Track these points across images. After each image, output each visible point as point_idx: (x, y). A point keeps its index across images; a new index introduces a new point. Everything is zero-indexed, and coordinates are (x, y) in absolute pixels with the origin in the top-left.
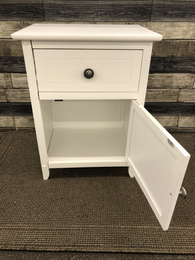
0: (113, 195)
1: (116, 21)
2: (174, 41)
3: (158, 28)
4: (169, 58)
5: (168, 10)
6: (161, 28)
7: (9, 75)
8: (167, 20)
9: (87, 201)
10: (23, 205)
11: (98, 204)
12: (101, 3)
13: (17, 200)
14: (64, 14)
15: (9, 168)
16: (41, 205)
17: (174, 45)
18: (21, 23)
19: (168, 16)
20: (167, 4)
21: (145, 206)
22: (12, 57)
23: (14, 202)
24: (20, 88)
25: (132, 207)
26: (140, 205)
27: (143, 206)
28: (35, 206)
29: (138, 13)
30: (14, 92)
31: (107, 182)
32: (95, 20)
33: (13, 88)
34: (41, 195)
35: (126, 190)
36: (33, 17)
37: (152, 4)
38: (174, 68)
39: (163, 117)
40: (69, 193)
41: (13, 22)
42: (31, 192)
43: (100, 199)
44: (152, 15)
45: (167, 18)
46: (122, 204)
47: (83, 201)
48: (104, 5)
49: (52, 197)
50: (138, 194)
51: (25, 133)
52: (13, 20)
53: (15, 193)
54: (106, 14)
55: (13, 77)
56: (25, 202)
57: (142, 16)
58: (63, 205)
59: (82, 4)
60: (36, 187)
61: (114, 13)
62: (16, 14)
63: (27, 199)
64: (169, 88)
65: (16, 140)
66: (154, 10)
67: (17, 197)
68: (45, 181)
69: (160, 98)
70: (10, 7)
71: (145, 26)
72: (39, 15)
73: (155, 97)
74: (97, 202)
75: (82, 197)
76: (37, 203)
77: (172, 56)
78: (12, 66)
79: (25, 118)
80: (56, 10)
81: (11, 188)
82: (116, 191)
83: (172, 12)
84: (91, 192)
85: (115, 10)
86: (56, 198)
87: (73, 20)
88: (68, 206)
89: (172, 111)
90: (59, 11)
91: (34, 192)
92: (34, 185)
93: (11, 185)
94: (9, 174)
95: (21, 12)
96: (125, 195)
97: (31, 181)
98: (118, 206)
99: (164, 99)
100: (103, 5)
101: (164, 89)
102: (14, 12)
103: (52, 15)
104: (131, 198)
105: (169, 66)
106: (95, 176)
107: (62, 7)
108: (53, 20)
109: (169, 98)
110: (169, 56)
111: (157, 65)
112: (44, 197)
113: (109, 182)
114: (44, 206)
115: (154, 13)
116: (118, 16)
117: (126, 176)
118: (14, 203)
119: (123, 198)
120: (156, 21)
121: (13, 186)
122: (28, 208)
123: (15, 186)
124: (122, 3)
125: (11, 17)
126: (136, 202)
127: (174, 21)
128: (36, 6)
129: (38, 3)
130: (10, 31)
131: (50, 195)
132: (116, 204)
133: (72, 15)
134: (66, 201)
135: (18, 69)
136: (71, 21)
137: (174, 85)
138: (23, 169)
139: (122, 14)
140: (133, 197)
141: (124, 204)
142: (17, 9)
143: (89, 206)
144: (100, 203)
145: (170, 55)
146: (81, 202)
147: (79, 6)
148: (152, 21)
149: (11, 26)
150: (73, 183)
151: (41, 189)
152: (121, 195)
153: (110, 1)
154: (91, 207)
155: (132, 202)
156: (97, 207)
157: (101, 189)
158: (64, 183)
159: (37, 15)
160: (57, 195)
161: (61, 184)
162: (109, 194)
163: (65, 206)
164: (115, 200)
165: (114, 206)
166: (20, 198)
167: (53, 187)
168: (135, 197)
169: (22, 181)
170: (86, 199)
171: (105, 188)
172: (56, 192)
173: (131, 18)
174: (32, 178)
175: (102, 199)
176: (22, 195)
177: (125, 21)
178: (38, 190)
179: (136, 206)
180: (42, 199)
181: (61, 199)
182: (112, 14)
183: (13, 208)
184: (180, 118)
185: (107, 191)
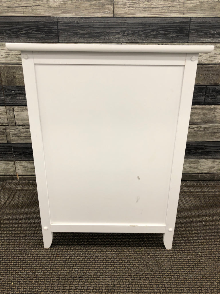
0: (154, 270)
1: (147, 42)
2: (217, 65)
4: (212, 86)
5: (210, 29)
9: (117, 280)
10: (24, 289)
11: (134, 285)
12: (128, 21)
13: (15, 279)
14: (83, 34)
15: (5, 230)
16: (50, 288)
17: (217, 71)
19: (209, 36)
20: (208, 21)
21: (201, 288)
22: (17, 86)
23: (11, 282)
24: (25, 125)
25: (184, 290)
26: (195, 286)
27: (198, 288)
28: (41, 290)
29: (174, 32)
30: (16, 130)
32: (121, 41)
33: (16, 125)
34: (50, 272)
35: (170, 261)
36: (44, 38)
37: (190, 22)
38: (217, 99)
39: (205, 160)
40: (90, 268)
42: (35, 266)
43: (135, 277)
44: (191, 35)
45: (208, 39)
46: (168, 285)
47: (111, 280)
48: (132, 23)
49: (66, 274)
50: (188, 268)
51: (28, 182)
52: (20, 41)
53: (12, 269)
54: (134, 34)
55: (17, 111)
56: (26, 283)
57: (178, 36)
58: (82, 287)
59: (105, 22)
60: (43, 259)
61: (144, 32)
62: (23, 34)
63: (30, 278)
64: (212, 123)
65: (16, 192)
66: (193, 29)
67: (15, 275)
68: (56, 250)
69: (201, 136)
70: (16, 26)
72: (52, 35)
73: (195, 135)
74: (131, 281)
75: (109, 274)
76: (44, 285)
77: (215, 84)
78: (16, 97)
79: (30, 163)
80: (74, 29)
81: (6, 260)
82: (157, 264)
83: (214, 30)
84: (122, 265)
85: (145, 29)
86: (72, 275)
87: (94, 41)
88: (90, 289)
89: (216, 152)
90: (77, 31)
91: (40, 266)
92: (40, 256)
93: (6, 257)
94: (5, 240)
95: (30, 32)
96: (169, 269)
97: (35, 250)
98: (162, 287)
99: (206, 137)
100: (130, 23)
101: (205, 125)
102: (22, 32)
103: (69, 35)
104: (179, 274)
105: (211, 96)
107: (81, 26)
108: (69, 41)
109: (212, 136)
110: (212, 84)
111: (197, 95)
112: (54, 274)
113: (145, 249)
114: (54, 289)
115: (193, 33)
116: (149, 36)
118: (11, 285)
119: (167, 275)
120: (195, 42)
121: (10, 258)
123: (13, 258)
124: (154, 21)
125: (17, 37)
126: (188, 281)
127: (217, 41)
128: (49, 25)
129: (52, 21)
130: (16, 54)
131: (63, 272)
132: (159, 285)
133: (93, 35)
135: (23, 101)
137: (217, 120)
138: (25, 232)
139: (153, 34)
140: (183, 273)
141: (170, 285)
142: (26, 28)
143: (121, 288)
144: (135, 282)
145: (212, 82)
146: (108, 282)
147: (102, 25)
148: (190, 42)
150: (94, 252)
151: (50, 261)
152: (164, 269)
153: (139, 18)
154: (124, 290)
155: (181, 280)
156: (132, 289)
157: (134, 260)
158: (83, 252)
159: (50, 36)
160: (72, 272)
161: (78, 254)
162: (147, 269)
163: (85, 288)
164: (157, 278)
165: (156, 287)
166: (19, 277)
167: (67, 258)
168: (185, 273)
169: (23, 250)
170: (115, 277)
171: (141, 259)
172: (71, 266)
173: (165, 38)
174: (37, 245)
175: (138, 276)
176: (22, 272)
177: (158, 41)
178: (45, 263)
179: (189, 287)
180: (51, 278)
181: (78, 277)
182: (141, 34)
183: (8, 292)
185: (143, 263)
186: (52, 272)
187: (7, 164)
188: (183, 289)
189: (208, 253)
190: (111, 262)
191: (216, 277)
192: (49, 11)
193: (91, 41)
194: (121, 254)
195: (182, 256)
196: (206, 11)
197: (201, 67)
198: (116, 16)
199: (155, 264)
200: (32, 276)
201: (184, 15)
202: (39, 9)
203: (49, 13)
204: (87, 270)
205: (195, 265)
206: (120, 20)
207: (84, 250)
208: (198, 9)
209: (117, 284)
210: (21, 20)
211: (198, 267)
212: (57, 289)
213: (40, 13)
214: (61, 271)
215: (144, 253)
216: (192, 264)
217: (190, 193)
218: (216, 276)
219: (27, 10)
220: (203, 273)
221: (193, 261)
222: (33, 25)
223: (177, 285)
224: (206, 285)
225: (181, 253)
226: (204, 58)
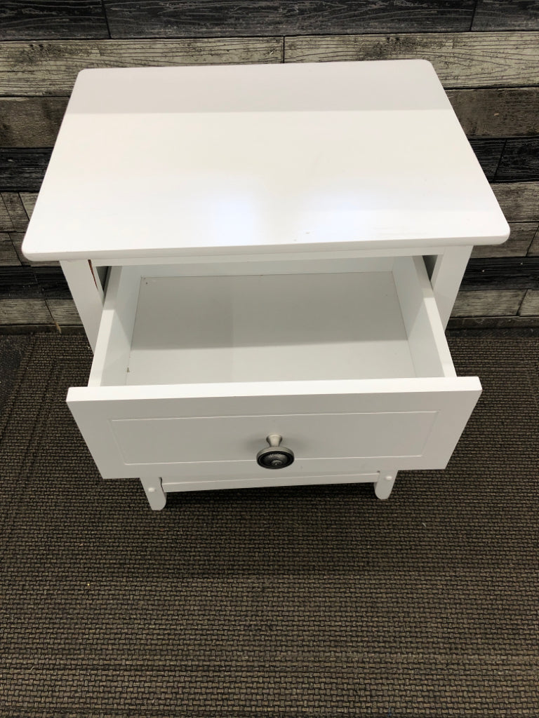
0: (334, 560)
1: (354, 31)
3: (493, 51)
4: (520, 140)
6: (506, 51)
7: (15, 199)
8: (527, 25)
9: (269, 578)
10: (109, 595)
11: (297, 589)
13: (92, 577)
14: (175, 14)
15: (56, 470)
16: (154, 593)
18: (32, 46)
19: (532, 12)
21: (413, 593)
22: (18, 148)
23: (85, 583)
25: (382, 597)
26: (402, 591)
27: (408, 593)
28: (138, 597)
29: (432, 2)
31: (317, 517)
32: (282, 31)
34: (150, 562)
35: (367, 541)
36: (68, 27)
38: (529, 169)
40: (220, 554)
41: (4, 45)
42: (123, 551)
43: (300, 572)
44: (480, 11)
45: (528, 20)
46: (355, 588)
47: (258, 579)
49: (178, 567)
50: (397, 554)
51: (83, 339)
52: (3, 39)
53: (82, 555)
54: (319, 9)
55: (30, 203)
56: (112, 583)
57: (442, 13)
60: (135, 536)
62: (10, 19)
63: (117, 575)
67: (91, 568)
68: (157, 515)
71: (452, 44)
72: (89, 20)
75: (254, 567)
76: (143, 588)
77: (529, 133)
78: (22, 173)
81: (71, 538)
82: (341, 546)
84: (278, 550)
86: (189, 569)
87: (206, 32)
88: (222, 596)
90: (158, 4)
91: (131, 551)
92: (130, 528)
93: (69, 530)
94: (59, 492)
95: (28, 12)
96: (363, 558)
97: (120, 515)
98: (345, 593)
102: (4, 12)
103: (134, 17)
104: (379, 567)
105: (515, 163)
106: (285, 498)
108: (138, 33)
110: (522, 134)
112: (158, 566)
114: (160, 596)
115: (487, 4)
116: (362, 14)
117: (366, 494)
118: (86, 588)
119: (358, 568)
120: (490, 29)
121: (76, 532)
122: (122, 604)
123: (82, 534)
131: (174, 562)
132: (340, 588)
133: (202, 16)
134: (214, 578)
136: (200, 35)
137: (523, 214)
139: (373, 10)
140: (385, 564)
141: (360, 589)
143: (274, 594)
144: (300, 583)
145: (524, 130)
146: (253, 583)
148: (477, 29)
150: (229, 521)
151: (149, 541)
152: (353, 557)
154: (278, 597)
155: (381, 580)
156: (293, 597)
157: (302, 538)
158: (207, 521)
159: (81, 20)
160: (190, 562)
161: (199, 525)
162: (323, 557)
163: (213, 594)
164: (339, 574)
165: (335, 592)
166: (98, 572)
167: (179, 533)
168: (389, 564)
169: (97, 516)
170: (264, 574)
171: (313, 536)
172: (187, 550)
173: (406, 20)
174: (122, 505)
175: (306, 572)
176: (101, 561)
177: (384, 30)
178: (140, 544)
179: (391, 593)
180: (154, 575)
181: (201, 573)
182: (340, 10)
183: (84, 602)
184: (529, 294)
185: (317, 544)
186: (154, 562)
187: (30, 305)
188: (380, 595)
189: (440, 522)
190: (258, 542)
191: (444, 574)
193: (199, 33)
194: (278, 526)
195: (389, 529)
197: (498, 93)
199: (339, 546)
200: (120, 570)
204: (215, 558)
205: (411, 549)
207: (209, 515)
209: (268, 588)
211: (415, 551)
212: (165, 596)
214: (170, 560)
215: (321, 522)
216: (406, 545)
218: (444, 572)
220: (422, 564)
221: (409, 539)
223: (371, 588)
224: (422, 589)
225: (390, 523)
226: (511, 72)
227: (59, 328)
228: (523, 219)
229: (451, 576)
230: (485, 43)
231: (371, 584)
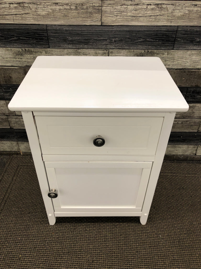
0: (123, 249)
1: (133, 48)
2: (199, 70)
3: (182, 56)
4: (193, 88)
5: (196, 37)
6: (186, 57)
8: (193, 48)
9: (96, 256)
10: (28, 261)
11: (107, 262)
12: (115, 29)
13: (22, 253)
14: (71, 41)
15: (13, 207)
16: (47, 261)
17: (199, 75)
18: (22, 50)
19: (195, 43)
20: (195, 30)
21: (156, 266)
22: (13, 85)
23: (19, 255)
26: (151, 265)
27: (154, 266)
28: (40, 262)
29: (160, 40)
30: (17, 119)
31: (116, 231)
32: (108, 47)
33: (16, 115)
35: (137, 242)
36: (35, 44)
37: (177, 30)
38: (197, 99)
40: (76, 245)
41: (13, 49)
42: (36, 242)
43: (109, 254)
44: (176, 43)
45: (194, 46)
46: (132, 263)
47: (91, 256)
48: (119, 31)
49: (58, 249)
51: (30, 158)
52: (13, 47)
53: (19, 243)
54: (121, 40)
56: (30, 256)
57: (163, 43)
58: (69, 261)
59: (93, 30)
61: (131, 39)
62: (16, 40)
63: (33, 252)
64: (190, 118)
65: (21, 168)
66: (180, 37)
67: (22, 249)
68: (52, 227)
69: (178, 128)
70: (8, 32)
71: (167, 54)
72: (42, 42)
74: (105, 258)
75: (90, 251)
76: (43, 258)
77: (196, 86)
80: (63, 36)
81: (15, 235)
84: (100, 244)
85: (132, 37)
86: (63, 251)
87: (82, 47)
90: (66, 37)
91: (40, 242)
92: (40, 232)
93: (15, 232)
94: (14, 216)
95: (22, 38)
99: (183, 129)
101: (184, 119)
102: (14, 38)
103: (58, 41)
105: (191, 96)
106: (104, 222)
107: (70, 33)
108: (59, 47)
109: (188, 128)
112: (50, 249)
113: (119, 230)
114: (50, 262)
115: (179, 41)
116: (136, 43)
117: (137, 222)
118: (19, 257)
119: (133, 254)
120: (180, 49)
121: (18, 233)
122: (33, 265)
123: (20, 234)
124: (141, 29)
125: (10, 43)
128: (40, 32)
129: (41, 29)
130: (11, 58)
131: (57, 247)
132: (125, 262)
133: (81, 42)
134: (72, 255)
136: (80, 48)
137: (195, 115)
138: (29, 209)
139: (139, 42)
140: (144, 253)
141: (134, 263)
142: (17, 34)
144: (108, 259)
145: (194, 85)
146: (89, 258)
147: (90, 33)
148: (176, 49)
149: (10, 52)
151: (47, 238)
152: (131, 249)
153: (126, 27)
154: (99, 265)
155: (142, 259)
156: (105, 265)
157: (110, 239)
158: (71, 231)
159: (40, 42)
160: (64, 248)
161: (68, 232)
162: (118, 248)
163: (71, 262)
164: (125, 256)
165: (123, 264)
166: (25, 251)
167: (60, 235)
168: (146, 253)
169: (28, 227)
170: (94, 254)
171: (115, 239)
172: (62, 242)
173: (151, 45)
174: (38, 222)
175: (111, 254)
176: (27, 246)
177: (144, 48)
178: (43, 239)
179: (147, 266)
180: (48, 253)
181: (67, 253)
182: (128, 41)
183: (18, 263)
184: (199, 147)
185: (116, 242)
186: (48, 247)
187: (12, 143)
188: (142, 266)
189: (167, 235)
190: (92, 240)
192: (38, 19)
194: (100, 234)
195: (146, 237)
196: (194, 19)
197: (184, 71)
198: (104, 24)
199: (125, 244)
200: (34, 250)
201: (171, 23)
202: (29, 17)
203: (38, 21)
204: (74, 246)
205: (155, 246)
206: (108, 28)
207: (72, 228)
208: (185, 18)
209: (95, 260)
210: (12, 28)
211: (157, 248)
212: (52, 262)
213: (30, 20)
214: (55, 246)
215: (118, 233)
216: (153, 245)
217: (163, 174)
218: (169, 257)
219: (17, 18)
220: (160, 254)
221: (154, 242)
222: (24, 32)
223: (138, 263)
224: (160, 264)
225: (146, 235)
226: (188, 64)
227: (21, 153)
228: (195, 117)
229: (172, 259)
230: (179, 54)
231: (138, 261)
